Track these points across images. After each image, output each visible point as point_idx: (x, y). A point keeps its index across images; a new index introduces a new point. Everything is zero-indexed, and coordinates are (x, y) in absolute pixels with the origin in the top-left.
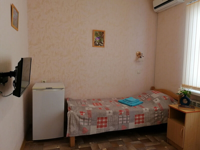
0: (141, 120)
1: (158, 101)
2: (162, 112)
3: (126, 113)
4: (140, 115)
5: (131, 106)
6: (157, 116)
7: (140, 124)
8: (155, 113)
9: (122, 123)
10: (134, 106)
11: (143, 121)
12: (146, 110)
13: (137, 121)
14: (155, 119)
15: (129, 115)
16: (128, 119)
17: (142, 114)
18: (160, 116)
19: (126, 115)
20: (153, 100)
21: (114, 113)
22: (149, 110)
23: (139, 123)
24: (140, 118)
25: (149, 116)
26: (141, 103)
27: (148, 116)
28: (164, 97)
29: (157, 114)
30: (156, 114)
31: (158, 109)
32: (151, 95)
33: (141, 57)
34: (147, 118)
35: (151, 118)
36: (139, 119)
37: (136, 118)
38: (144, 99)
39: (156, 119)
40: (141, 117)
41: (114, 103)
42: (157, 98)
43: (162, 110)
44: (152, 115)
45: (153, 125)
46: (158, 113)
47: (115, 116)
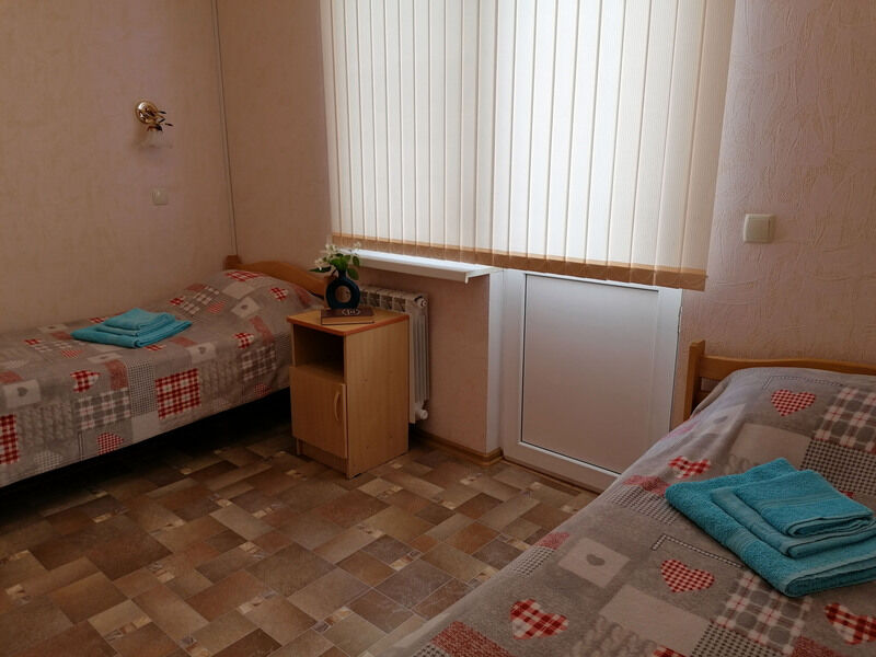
0: (186, 397)
1: (253, 307)
2: (268, 351)
3: (113, 378)
4: (178, 375)
5: (136, 346)
6: (250, 366)
7: (184, 410)
8: (243, 356)
9: (95, 428)
10: (151, 345)
11: (197, 399)
12: (202, 350)
13: (169, 403)
14: (246, 379)
15: (123, 385)
16: (125, 403)
17: (187, 370)
18: (262, 365)
19: (114, 387)
20: (232, 307)
21: (48, 391)
22: (217, 351)
23: (178, 408)
24: (179, 390)
25: (218, 374)
26: (185, 328)
27: (215, 376)
28: (276, 290)
29: (250, 361)
30: (246, 359)
31: (251, 339)
32: (224, 291)
33: (159, 128)
34: (211, 383)
35: (229, 379)
36: (176, 393)
37: (161, 390)
38: (198, 309)
39: (249, 380)
40: (184, 383)
41: (51, 346)
42: (248, 299)
43: (269, 341)
44: (230, 368)
45: (239, 403)
46: (254, 355)
47: (56, 402)
